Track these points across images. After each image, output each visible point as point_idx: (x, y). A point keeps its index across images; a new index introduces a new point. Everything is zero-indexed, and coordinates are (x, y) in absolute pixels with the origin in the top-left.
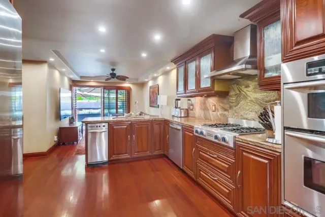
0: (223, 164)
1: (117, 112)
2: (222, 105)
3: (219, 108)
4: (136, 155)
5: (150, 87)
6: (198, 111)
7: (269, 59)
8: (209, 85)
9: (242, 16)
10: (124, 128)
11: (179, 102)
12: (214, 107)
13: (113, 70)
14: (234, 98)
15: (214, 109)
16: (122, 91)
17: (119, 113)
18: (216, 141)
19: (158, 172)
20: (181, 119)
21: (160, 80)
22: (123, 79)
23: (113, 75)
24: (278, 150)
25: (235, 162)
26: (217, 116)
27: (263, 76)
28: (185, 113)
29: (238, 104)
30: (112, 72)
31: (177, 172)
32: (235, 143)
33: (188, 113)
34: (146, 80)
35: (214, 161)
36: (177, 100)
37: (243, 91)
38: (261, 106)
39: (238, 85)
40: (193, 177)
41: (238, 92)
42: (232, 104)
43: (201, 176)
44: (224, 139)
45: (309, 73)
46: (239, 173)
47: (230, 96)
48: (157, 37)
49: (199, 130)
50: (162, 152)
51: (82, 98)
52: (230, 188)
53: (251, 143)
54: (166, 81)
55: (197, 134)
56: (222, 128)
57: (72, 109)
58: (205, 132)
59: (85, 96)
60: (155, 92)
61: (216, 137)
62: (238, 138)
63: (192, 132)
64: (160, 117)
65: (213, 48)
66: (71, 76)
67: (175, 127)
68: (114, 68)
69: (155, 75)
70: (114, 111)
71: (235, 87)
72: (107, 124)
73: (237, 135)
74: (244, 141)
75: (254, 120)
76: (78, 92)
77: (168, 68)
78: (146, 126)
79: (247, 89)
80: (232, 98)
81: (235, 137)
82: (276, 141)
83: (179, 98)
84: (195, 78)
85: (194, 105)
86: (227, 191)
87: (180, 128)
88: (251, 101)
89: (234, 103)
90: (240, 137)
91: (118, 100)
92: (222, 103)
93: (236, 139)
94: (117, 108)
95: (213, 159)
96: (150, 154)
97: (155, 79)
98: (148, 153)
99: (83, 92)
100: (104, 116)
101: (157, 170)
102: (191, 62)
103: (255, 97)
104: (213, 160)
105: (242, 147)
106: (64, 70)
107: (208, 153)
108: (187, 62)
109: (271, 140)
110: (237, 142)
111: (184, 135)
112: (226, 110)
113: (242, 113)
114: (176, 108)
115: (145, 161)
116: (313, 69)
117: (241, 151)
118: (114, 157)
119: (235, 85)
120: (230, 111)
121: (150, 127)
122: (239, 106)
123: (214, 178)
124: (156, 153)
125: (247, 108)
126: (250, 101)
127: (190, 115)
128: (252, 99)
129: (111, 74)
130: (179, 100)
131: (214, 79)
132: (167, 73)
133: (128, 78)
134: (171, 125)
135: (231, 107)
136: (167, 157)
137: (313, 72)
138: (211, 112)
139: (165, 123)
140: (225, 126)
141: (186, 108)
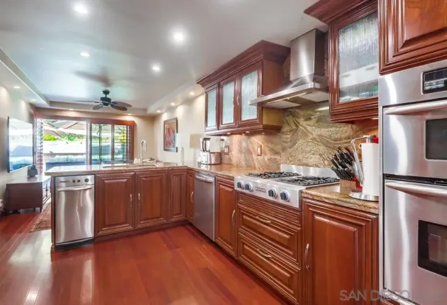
0: (281, 233)
1: (113, 159)
2: (270, 145)
3: (267, 150)
4: (142, 224)
5: (165, 122)
6: (235, 155)
7: (346, 76)
8: (254, 116)
9: (308, 11)
10: (122, 182)
11: (208, 142)
12: (259, 149)
13: (106, 92)
14: (288, 136)
15: (259, 151)
16: (121, 127)
17: (115, 160)
18: (271, 198)
19: (178, 250)
20: (211, 168)
21: (180, 112)
22: (123, 107)
23: (106, 101)
24: (372, 211)
25: (301, 230)
26: (265, 162)
27: (338, 101)
28: (216, 159)
29: (295, 144)
30: (104, 96)
31: (206, 246)
32: (301, 202)
33: (221, 159)
34: (159, 111)
35: (267, 229)
36: (205, 139)
37: (302, 126)
38: (327, 146)
39: (294, 116)
40: (233, 254)
41: (294, 127)
42: (285, 144)
43: (244, 252)
44: (284, 196)
45: (427, 88)
46: (307, 247)
47: (284, 133)
48: (179, 37)
49: (243, 183)
50: (183, 218)
51: (56, 137)
52: (292, 270)
53: (327, 201)
54: (189, 113)
55: (239, 189)
56: (278, 179)
57: (34, 153)
58: (252, 186)
59: (61, 135)
60: (171, 129)
61: (271, 193)
62: (306, 193)
63: (232, 186)
64: (180, 165)
65: (260, 62)
66: (33, 100)
67: (204, 179)
68: (108, 89)
69: (173, 104)
70: (109, 157)
71: (290, 119)
72: (93, 176)
73: (303, 188)
74: (315, 198)
75: (317, 166)
76: (46, 127)
77: (192, 94)
78: (159, 178)
79: (308, 122)
80: (284, 136)
81: (301, 192)
82: (366, 196)
83: (209, 137)
84: (233, 106)
85: (230, 146)
86: (288, 275)
87: (211, 179)
88: (314, 139)
89: (287, 142)
90: (309, 192)
91: (115, 141)
92: (272, 143)
93: (303, 195)
94: (113, 153)
95: (266, 226)
96: (165, 221)
97: (172, 109)
98: (163, 220)
99: (57, 128)
100: (91, 164)
101: (177, 247)
102: (227, 83)
103: (319, 133)
104: (264, 228)
105: (312, 207)
106: (17, 87)
107: (257, 218)
108: (221, 83)
109: (356, 195)
110: (304, 200)
111: (218, 191)
112: (277, 153)
113: (300, 157)
114: (204, 151)
115: (156, 233)
116: (434, 82)
117: (311, 213)
118: (105, 231)
119: (291, 117)
120: (283, 154)
121: (164, 181)
122: (295, 147)
123: (266, 255)
124: (175, 218)
125: (308, 149)
126: (312, 139)
127: (225, 161)
128: (314, 136)
129: (102, 99)
130: (209, 139)
131: (262, 107)
132: (189, 102)
133: (130, 106)
134: (197, 177)
135: (284, 149)
136: (191, 224)
137: (434, 87)
138: (254, 156)
139: (189, 173)
140: (279, 175)
141: (219, 151)
